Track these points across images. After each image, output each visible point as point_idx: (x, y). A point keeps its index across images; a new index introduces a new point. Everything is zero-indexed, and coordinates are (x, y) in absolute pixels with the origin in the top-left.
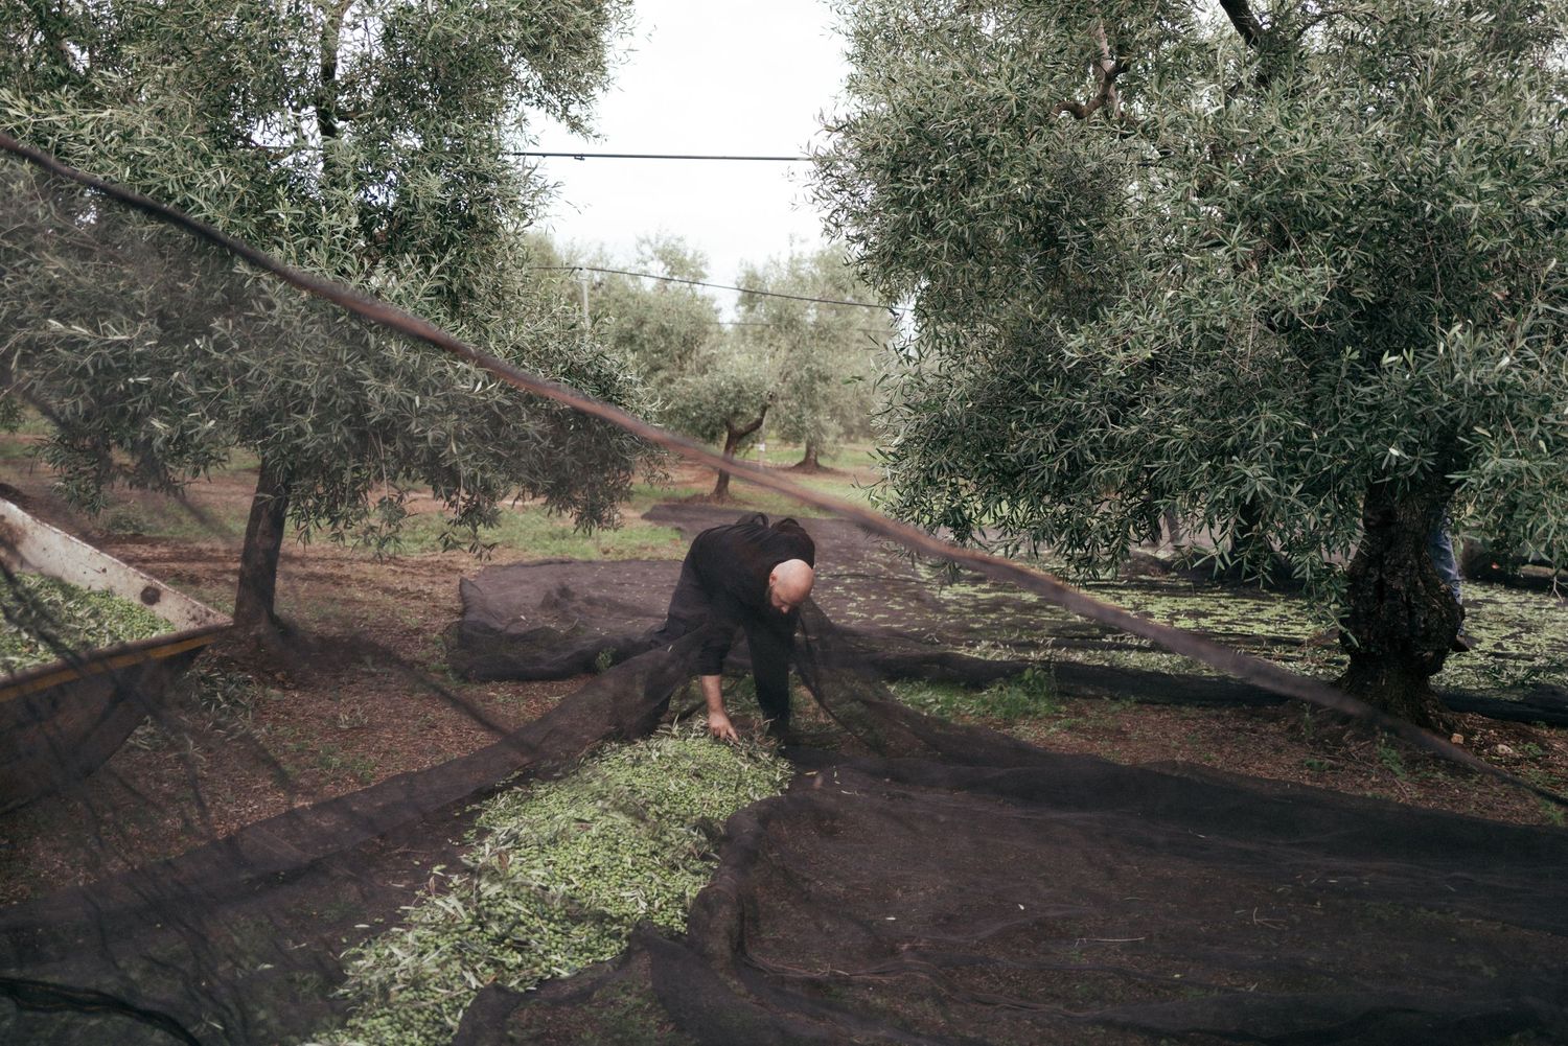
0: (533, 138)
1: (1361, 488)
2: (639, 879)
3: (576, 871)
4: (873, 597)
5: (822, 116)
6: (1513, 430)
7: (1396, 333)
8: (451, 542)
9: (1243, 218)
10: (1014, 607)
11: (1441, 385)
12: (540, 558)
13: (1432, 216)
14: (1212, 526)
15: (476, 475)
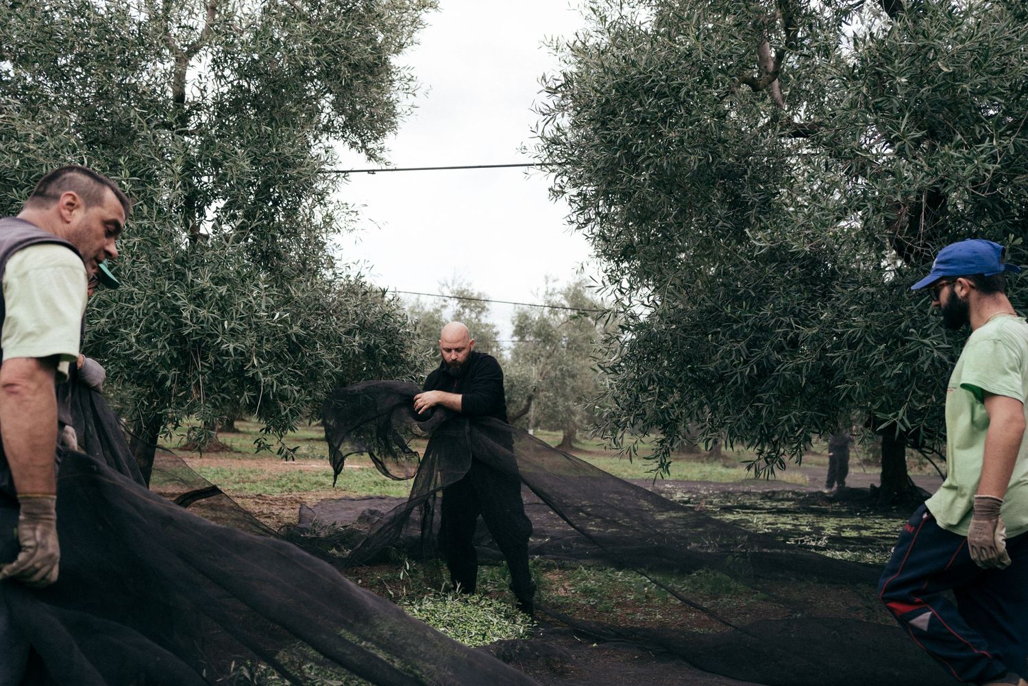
8: (262, 445)
10: (715, 524)
15: (273, 383)
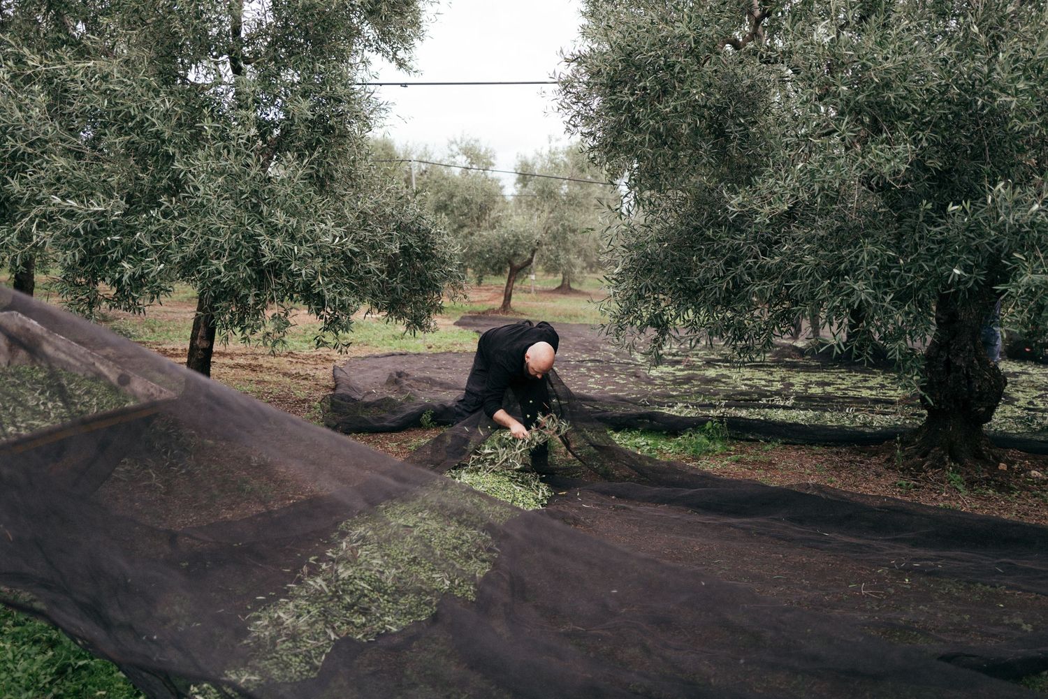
0: (374, 74)
1: (934, 297)
2: (444, 566)
3: (402, 560)
4: (606, 375)
5: (561, 51)
6: (1041, 255)
7: (957, 190)
8: (321, 342)
9: (850, 113)
10: (700, 380)
11: (989, 225)
12: (386, 352)
13: (983, 108)
14: (831, 324)
15: (335, 298)
